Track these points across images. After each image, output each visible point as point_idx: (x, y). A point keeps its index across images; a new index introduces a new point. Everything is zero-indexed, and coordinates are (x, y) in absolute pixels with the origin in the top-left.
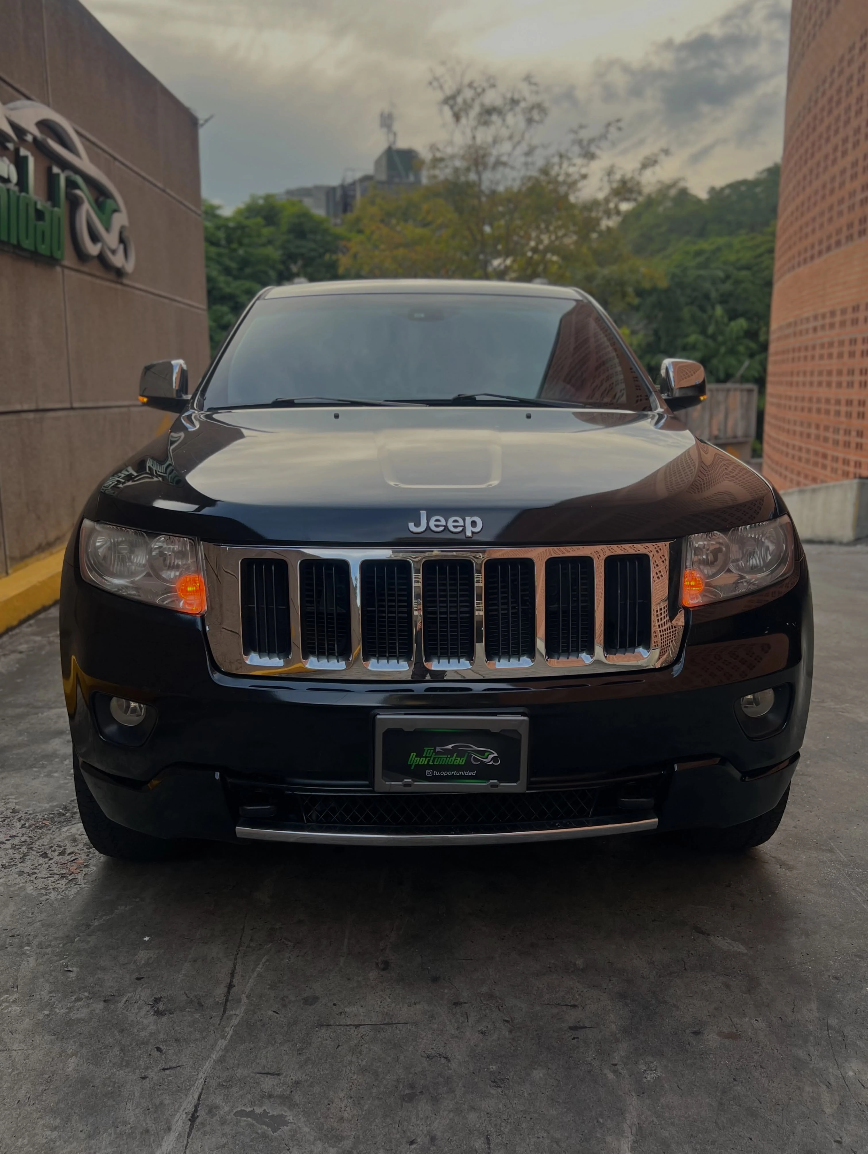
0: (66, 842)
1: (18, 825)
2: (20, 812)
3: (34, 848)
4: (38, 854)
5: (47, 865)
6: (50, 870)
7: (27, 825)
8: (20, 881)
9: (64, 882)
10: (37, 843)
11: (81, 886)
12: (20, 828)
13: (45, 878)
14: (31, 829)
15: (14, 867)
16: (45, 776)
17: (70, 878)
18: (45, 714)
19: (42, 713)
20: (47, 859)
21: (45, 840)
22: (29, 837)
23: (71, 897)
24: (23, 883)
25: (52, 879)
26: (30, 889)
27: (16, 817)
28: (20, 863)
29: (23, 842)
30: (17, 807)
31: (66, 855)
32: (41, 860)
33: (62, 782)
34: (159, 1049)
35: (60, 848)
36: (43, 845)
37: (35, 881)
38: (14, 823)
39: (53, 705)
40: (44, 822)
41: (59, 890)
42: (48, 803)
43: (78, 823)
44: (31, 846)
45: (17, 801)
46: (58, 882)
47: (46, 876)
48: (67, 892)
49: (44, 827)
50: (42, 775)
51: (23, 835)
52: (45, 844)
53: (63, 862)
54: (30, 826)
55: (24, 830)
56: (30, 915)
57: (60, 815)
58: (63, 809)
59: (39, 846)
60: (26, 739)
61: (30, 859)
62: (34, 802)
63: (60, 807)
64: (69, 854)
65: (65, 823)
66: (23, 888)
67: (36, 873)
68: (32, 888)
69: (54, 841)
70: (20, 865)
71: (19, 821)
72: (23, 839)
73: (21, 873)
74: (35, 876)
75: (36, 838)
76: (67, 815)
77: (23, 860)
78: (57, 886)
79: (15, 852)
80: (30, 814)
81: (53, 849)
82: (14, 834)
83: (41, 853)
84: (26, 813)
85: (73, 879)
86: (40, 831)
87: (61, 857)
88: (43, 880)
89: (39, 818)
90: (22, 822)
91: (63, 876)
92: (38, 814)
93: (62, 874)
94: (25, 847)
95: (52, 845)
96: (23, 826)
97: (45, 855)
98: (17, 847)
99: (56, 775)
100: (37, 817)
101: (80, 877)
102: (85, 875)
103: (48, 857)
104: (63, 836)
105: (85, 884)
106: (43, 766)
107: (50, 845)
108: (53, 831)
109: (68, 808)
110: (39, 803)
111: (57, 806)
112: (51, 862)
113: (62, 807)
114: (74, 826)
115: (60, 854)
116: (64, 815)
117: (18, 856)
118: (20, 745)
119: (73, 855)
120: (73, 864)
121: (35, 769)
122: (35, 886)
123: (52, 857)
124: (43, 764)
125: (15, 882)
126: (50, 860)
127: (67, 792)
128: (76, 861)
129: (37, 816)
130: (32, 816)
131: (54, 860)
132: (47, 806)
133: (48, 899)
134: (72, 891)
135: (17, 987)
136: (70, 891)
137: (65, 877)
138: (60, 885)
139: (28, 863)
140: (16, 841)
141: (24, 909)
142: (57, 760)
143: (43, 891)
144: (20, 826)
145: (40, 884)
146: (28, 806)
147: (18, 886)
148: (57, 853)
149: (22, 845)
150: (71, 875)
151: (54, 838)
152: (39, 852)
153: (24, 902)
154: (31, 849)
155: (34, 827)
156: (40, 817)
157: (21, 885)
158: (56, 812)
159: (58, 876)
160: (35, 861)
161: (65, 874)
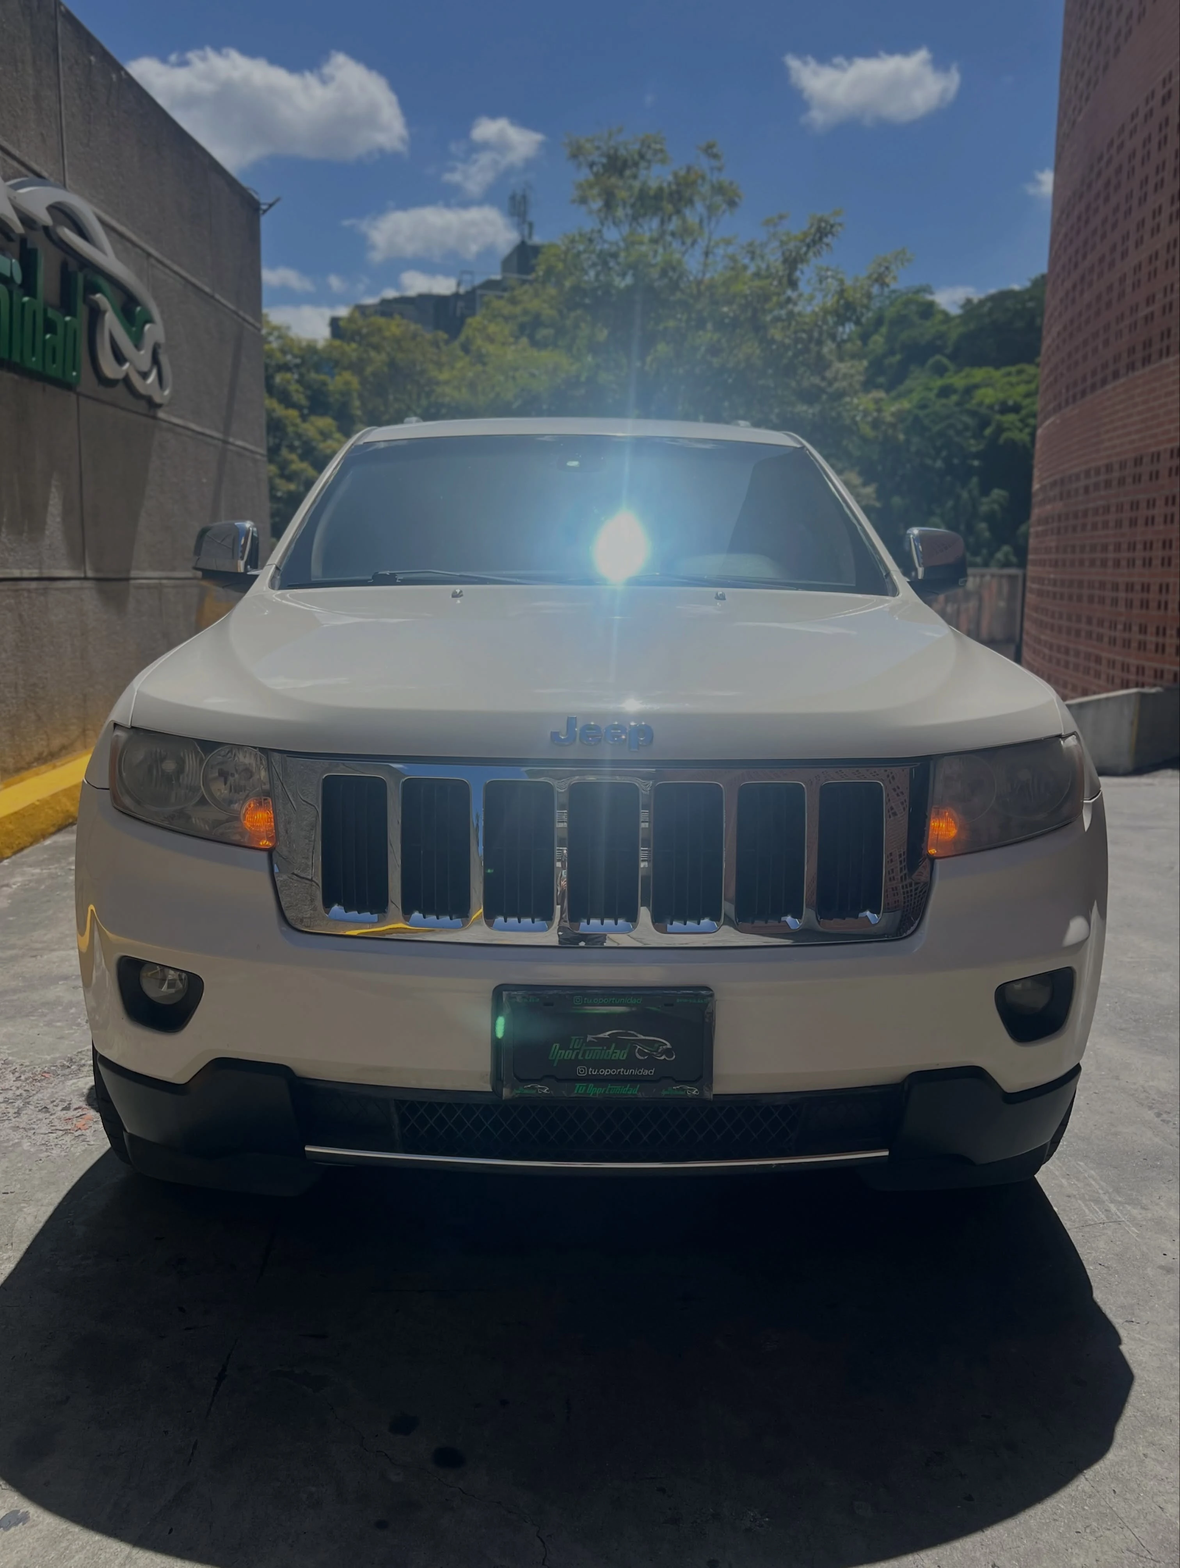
0: (72, 1096)
1: (12, 1077)
2: (14, 1064)
3: (31, 1103)
4: (37, 1109)
5: (48, 1121)
6: (52, 1126)
7: (23, 1078)
8: (15, 1137)
9: (68, 1138)
10: (36, 1098)
11: (89, 1143)
12: (14, 1081)
13: (45, 1134)
14: (28, 1082)
15: (7, 1122)
16: (45, 1025)
17: (77, 1134)
18: (45, 957)
19: (41, 956)
20: (48, 1114)
21: (45, 1094)
22: (25, 1091)
23: (78, 1154)
24: (18, 1139)
25: (54, 1135)
26: (26, 1145)
27: (9, 1069)
28: (15, 1118)
29: (18, 1096)
30: (10, 1058)
31: (72, 1110)
32: (41, 1116)
33: (67, 1032)
34: (181, 1309)
35: (63, 1103)
36: (42, 1099)
37: (33, 1137)
38: (7, 1076)
39: (56, 947)
40: (44, 1075)
41: (63, 1146)
42: (49, 1055)
43: (86, 1076)
44: (28, 1100)
45: (9, 1052)
46: (61, 1138)
47: (47, 1132)
48: (72, 1149)
49: (44, 1079)
50: (42, 1025)
51: (18, 1088)
52: (45, 1098)
53: (67, 1118)
54: (26, 1079)
55: (18, 1084)
56: (27, 1172)
57: (63, 1066)
58: (68, 1061)
59: (38, 1100)
60: (20, 984)
61: (26, 1114)
62: (31, 1054)
63: (65, 1059)
64: (76, 1109)
65: (70, 1076)
66: (19, 1144)
67: (34, 1129)
68: (29, 1144)
69: (56, 1096)
70: (14, 1120)
71: (13, 1073)
72: (18, 1093)
73: (16, 1128)
74: (33, 1131)
75: (34, 1092)
76: (73, 1067)
77: (18, 1113)
78: (60, 1143)
79: (8, 1107)
80: (26, 1066)
81: (55, 1103)
82: (6, 1088)
83: (40, 1108)
84: (22, 1065)
85: (80, 1135)
86: (39, 1084)
87: (65, 1112)
88: (42, 1136)
89: (37, 1071)
90: (17, 1074)
91: (66, 1132)
92: (37, 1067)
93: (67, 1130)
94: (21, 1101)
95: (54, 1099)
96: (18, 1079)
97: (45, 1109)
98: (10, 1101)
99: (59, 1024)
100: (35, 1070)
101: (88, 1133)
102: (95, 1131)
103: (49, 1112)
104: (67, 1090)
105: (94, 1141)
106: (44, 1015)
107: (52, 1100)
108: (55, 1085)
109: (74, 1060)
110: (38, 1053)
111: (59, 1058)
112: (52, 1117)
113: (67, 1059)
114: (81, 1079)
115: (63, 1109)
116: (68, 1067)
117: (12, 1111)
118: (15, 991)
119: (80, 1110)
120: (80, 1120)
121: (32, 1018)
122: (34, 1142)
123: (53, 1112)
124: (42, 1012)
125: (8, 1138)
126: (51, 1115)
127: (73, 1043)
128: (83, 1117)
129: (34, 1068)
130: (29, 1068)
131: (56, 1115)
132: (48, 1058)
133: (48, 1156)
134: (79, 1148)
135: (12, 1244)
136: (76, 1148)
137: (70, 1133)
138: (63, 1142)
139: (24, 1117)
140: (10, 1094)
141: (20, 1165)
142: (60, 1008)
143: (44, 1148)
144: (14, 1079)
145: (39, 1139)
146: (25, 1058)
147: (11, 1143)
148: (60, 1108)
149: (18, 1100)
150: (76, 1131)
151: (57, 1093)
152: (38, 1107)
153: (19, 1159)
154: (28, 1103)
155: (31, 1080)
156: (39, 1069)
157: (17, 1141)
158: (58, 1064)
159: (61, 1132)
160: (33, 1116)
161: (70, 1130)
